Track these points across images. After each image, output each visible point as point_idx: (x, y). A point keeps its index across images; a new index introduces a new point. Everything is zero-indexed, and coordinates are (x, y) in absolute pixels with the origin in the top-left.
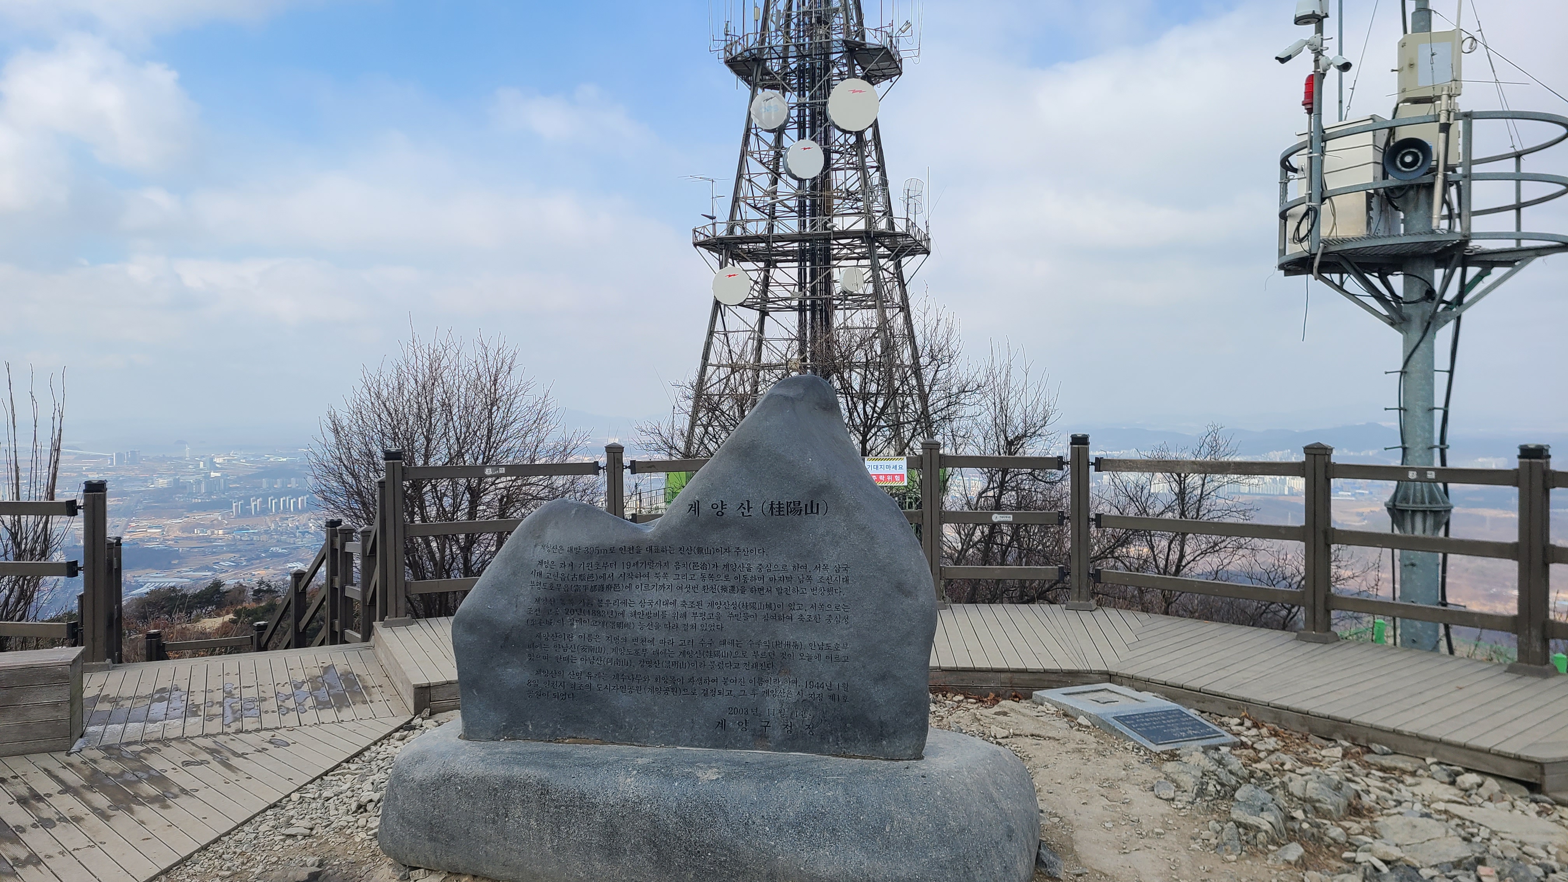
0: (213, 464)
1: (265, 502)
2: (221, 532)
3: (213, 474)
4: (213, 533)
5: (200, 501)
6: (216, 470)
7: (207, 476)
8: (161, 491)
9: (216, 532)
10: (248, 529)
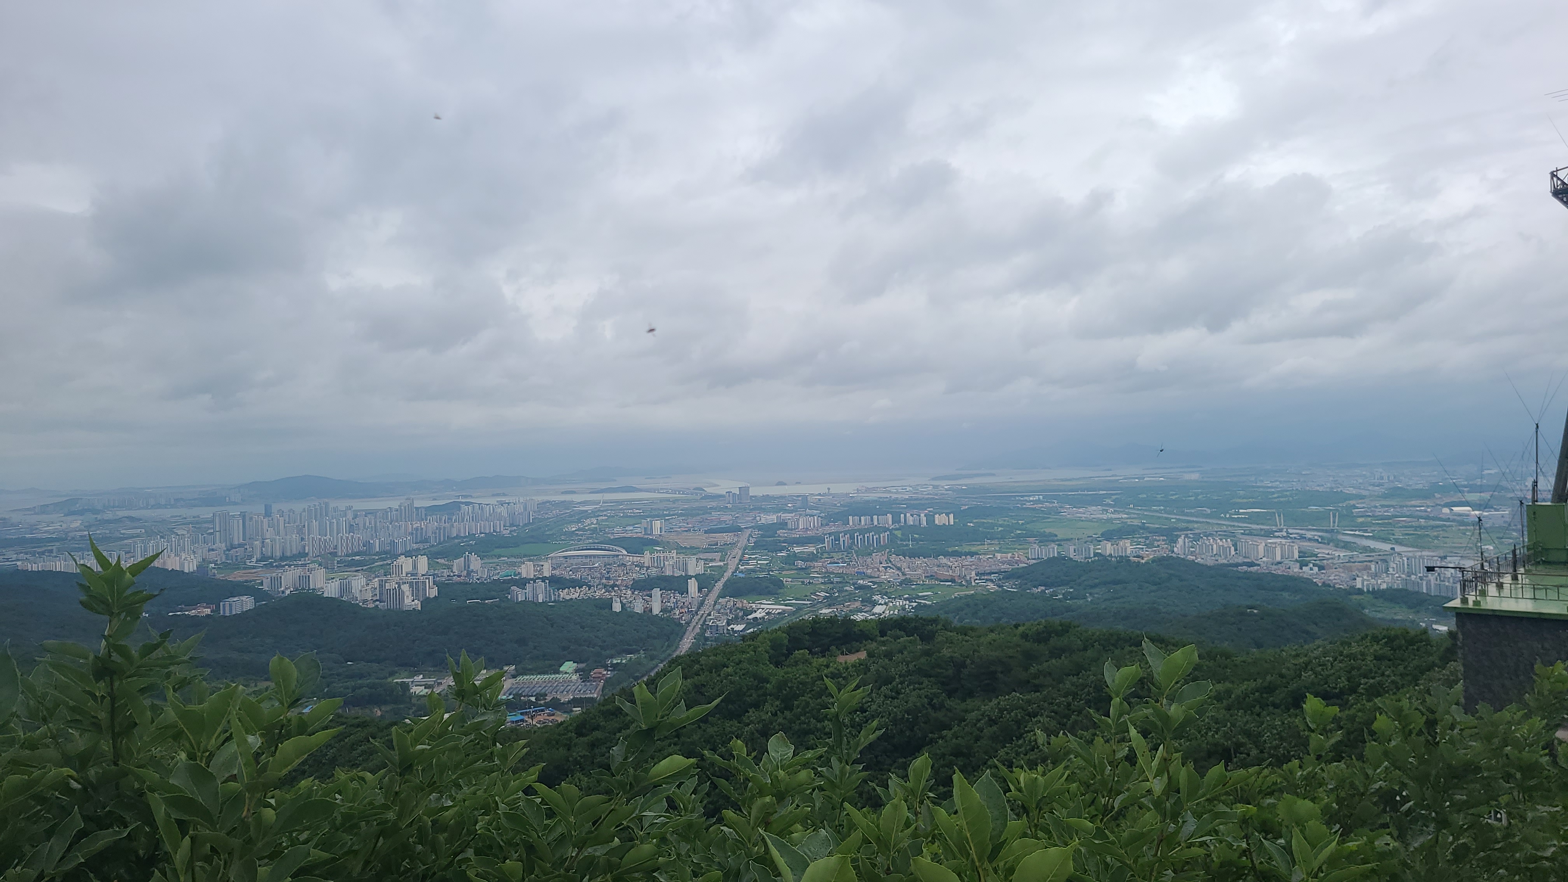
5: (798, 536)
8: (767, 527)
10: (838, 563)
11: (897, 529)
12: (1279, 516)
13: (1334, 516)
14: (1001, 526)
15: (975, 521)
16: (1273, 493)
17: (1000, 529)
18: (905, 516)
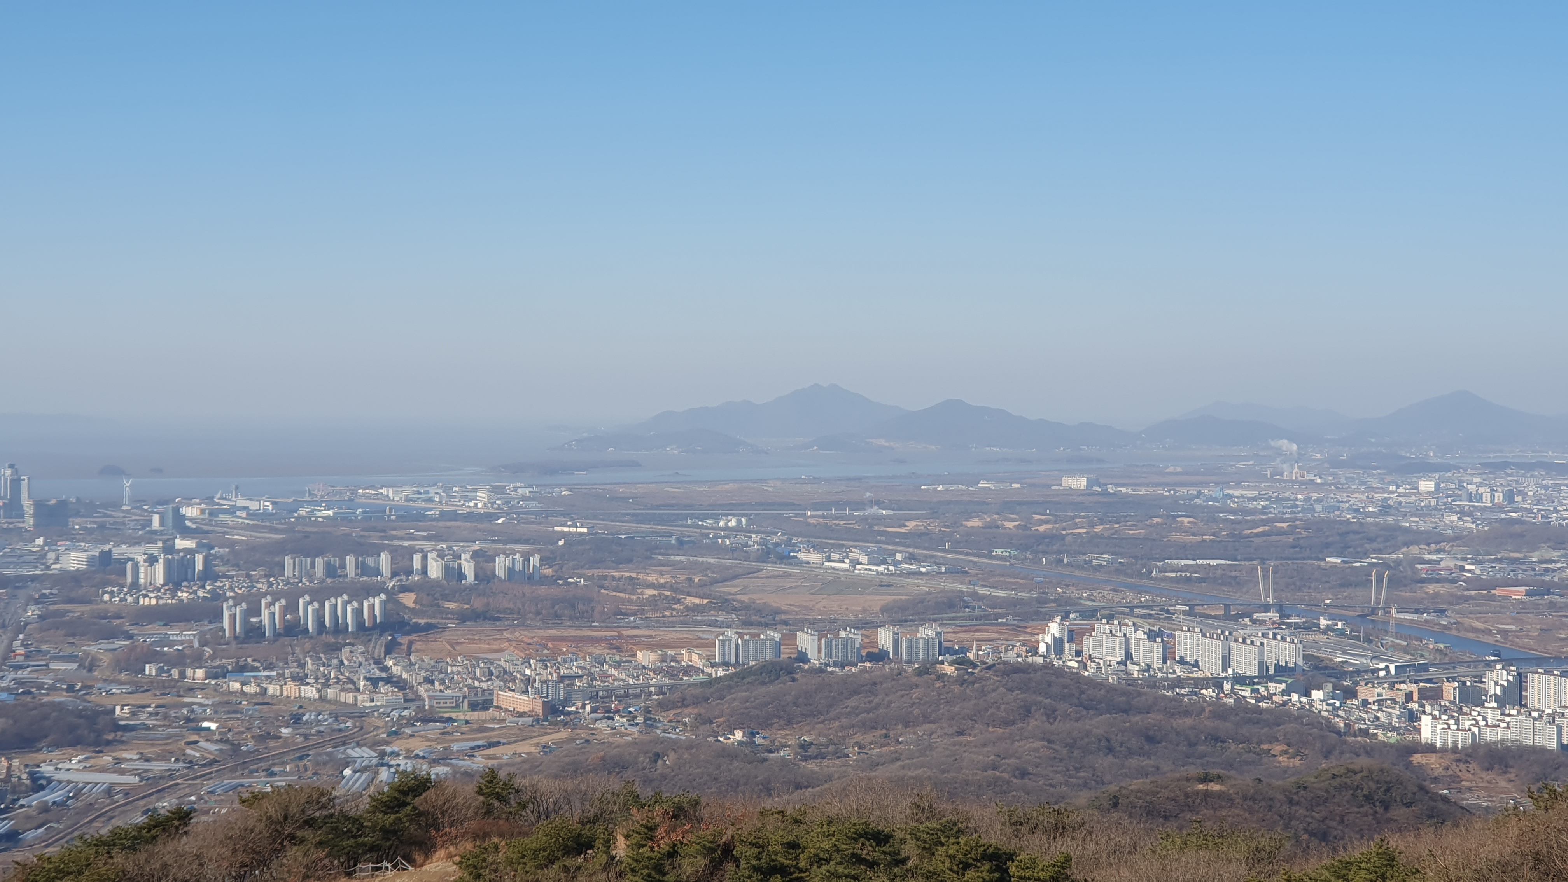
0: (179, 519)
1: (291, 607)
2: (200, 673)
3: (181, 543)
4: (183, 675)
5: (154, 602)
6: (186, 533)
7: (169, 549)
8: (75, 578)
9: (189, 672)
10: (256, 669)
11: (405, 589)
12: (1265, 577)
13: (1380, 581)
14: (652, 586)
15: (589, 573)
16: (1255, 524)
17: (650, 592)
18: (425, 558)
